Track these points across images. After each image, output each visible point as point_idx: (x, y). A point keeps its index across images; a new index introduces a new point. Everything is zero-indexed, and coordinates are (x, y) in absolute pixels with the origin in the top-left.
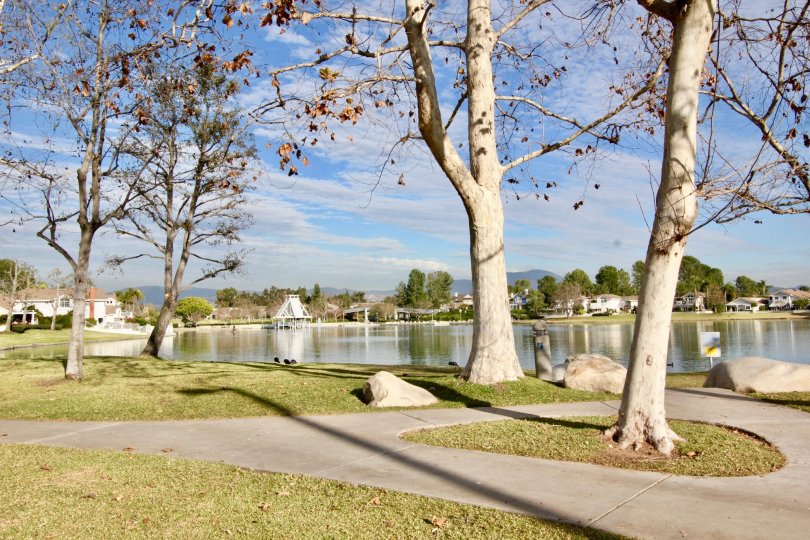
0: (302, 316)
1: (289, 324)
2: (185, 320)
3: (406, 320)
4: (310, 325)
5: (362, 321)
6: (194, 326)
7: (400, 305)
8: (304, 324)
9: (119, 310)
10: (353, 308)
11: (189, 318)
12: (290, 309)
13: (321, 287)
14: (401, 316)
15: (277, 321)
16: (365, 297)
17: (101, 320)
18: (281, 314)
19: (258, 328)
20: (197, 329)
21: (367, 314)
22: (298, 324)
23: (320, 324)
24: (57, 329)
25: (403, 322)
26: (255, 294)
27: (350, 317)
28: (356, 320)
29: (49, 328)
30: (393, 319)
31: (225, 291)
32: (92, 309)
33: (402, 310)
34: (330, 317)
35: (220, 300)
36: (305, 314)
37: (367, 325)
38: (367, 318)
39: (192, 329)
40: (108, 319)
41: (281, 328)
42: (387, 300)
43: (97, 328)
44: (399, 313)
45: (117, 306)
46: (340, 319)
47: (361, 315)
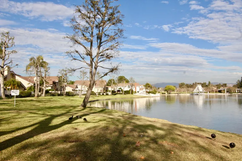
0: (202, 91)
1: (198, 94)
2: (167, 92)
3: (240, 93)
4: (205, 94)
5: (224, 93)
6: (170, 94)
7: (238, 88)
8: (203, 94)
9: (144, 89)
10: (221, 89)
11: (168, 91)
12: (198, 89)
13: (211, 82)
14: (239, 91)
15: (195, 92)
16: (227, 85)
17: (138, 92)
18: (195, 91)
19: (189, 94)
20: (171, 95)
21: (226, 91)
22: (201, 94)
23: (208, 94)
24: (124, 94)
25: (239, 93)
26: (190, 84)
27: (220, 92)
28: (222, 93)
29: (122, 94)
30: (235, 92)
31: (181, 84)
32: (136, 89)
33: (238, 89)
34: (213, 91)
35: (180, 86)
36: (203, 90)
37: (226, 94)
38: (226, 92)
39: (169, 95)
40: (141, 91)
41: (196, 95)
42: (234, 86)
43: (137, 94)
44: (238, 91)
45: (144, 88)
46: (216, 92)
47: (224, 91)
